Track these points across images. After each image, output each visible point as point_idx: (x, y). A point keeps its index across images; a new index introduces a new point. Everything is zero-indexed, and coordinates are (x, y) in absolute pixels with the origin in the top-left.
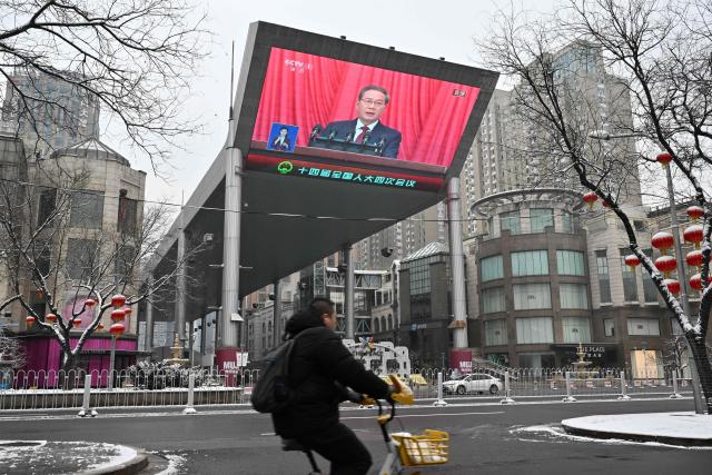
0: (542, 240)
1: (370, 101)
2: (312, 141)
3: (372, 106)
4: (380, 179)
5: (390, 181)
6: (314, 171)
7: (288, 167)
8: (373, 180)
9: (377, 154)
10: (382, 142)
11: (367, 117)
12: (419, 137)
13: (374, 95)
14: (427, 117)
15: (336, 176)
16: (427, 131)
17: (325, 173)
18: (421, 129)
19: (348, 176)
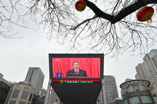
0: (136, 93)
1: (75, 65)
2: (67, 75)
3: (77, 66)
4: (84, 82)
5: (86, 82)
6: (68, 82)
7: (62, 82)
8: (82, 82)
9: (83, 76)
10: (83, 73)
11: (76, 68)
12: (91, 71)
13: (76, 63)
14: (91, 66)
15: (73, 82)
16: (93, 70)
17: (71, 82)
18: (91, 69)
19: (76, 82)
